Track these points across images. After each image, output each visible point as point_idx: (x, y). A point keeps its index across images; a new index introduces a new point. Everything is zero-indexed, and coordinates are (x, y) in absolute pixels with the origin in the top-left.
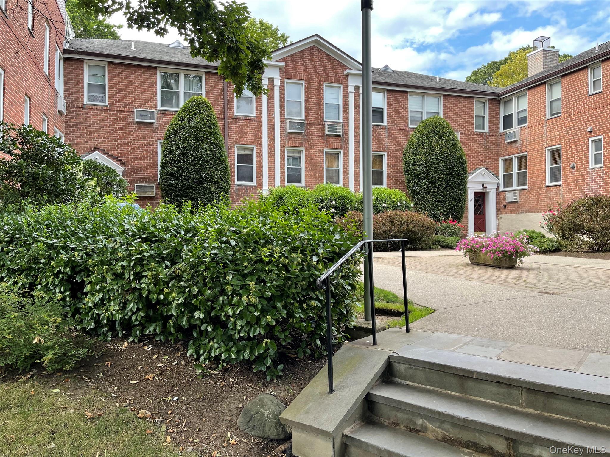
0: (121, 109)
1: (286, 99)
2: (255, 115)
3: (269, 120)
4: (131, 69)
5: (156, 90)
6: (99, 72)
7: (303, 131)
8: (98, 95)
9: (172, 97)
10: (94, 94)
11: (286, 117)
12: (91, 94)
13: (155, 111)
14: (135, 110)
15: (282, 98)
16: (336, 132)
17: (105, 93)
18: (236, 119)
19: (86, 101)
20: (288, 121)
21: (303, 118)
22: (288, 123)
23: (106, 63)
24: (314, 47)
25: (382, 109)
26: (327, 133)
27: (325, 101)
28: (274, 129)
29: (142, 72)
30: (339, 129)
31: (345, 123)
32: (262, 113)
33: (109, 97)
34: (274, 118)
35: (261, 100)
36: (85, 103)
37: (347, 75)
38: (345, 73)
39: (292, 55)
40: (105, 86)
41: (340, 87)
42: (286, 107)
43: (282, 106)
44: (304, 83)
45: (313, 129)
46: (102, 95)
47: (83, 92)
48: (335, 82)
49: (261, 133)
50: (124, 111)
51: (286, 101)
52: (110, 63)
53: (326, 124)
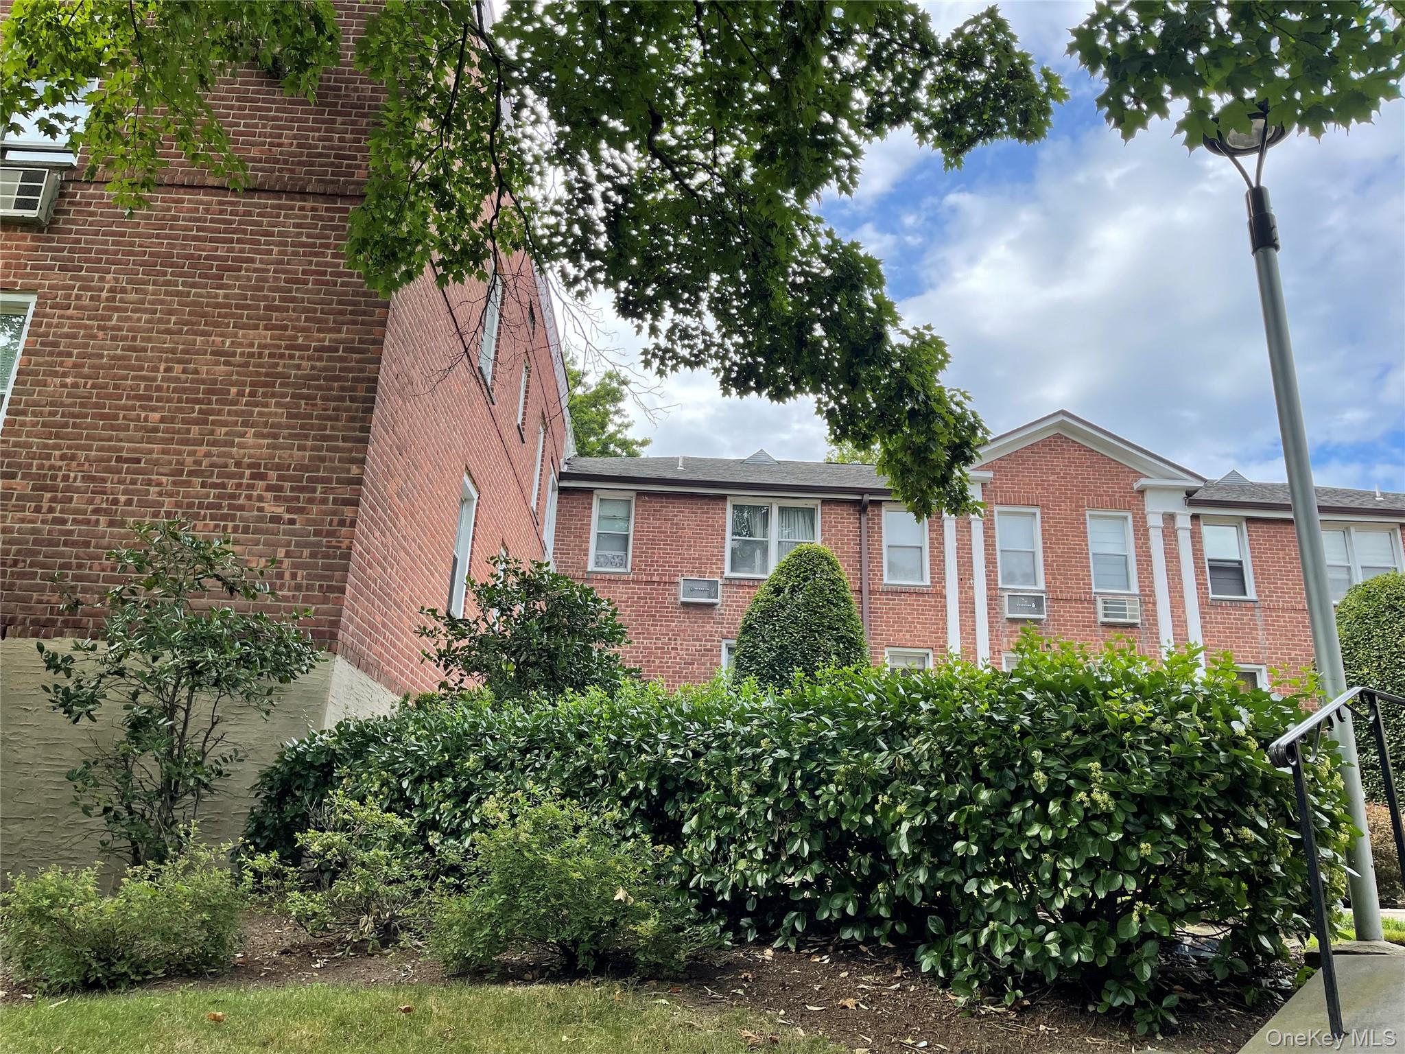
0: (654, 579)
1: (998, 548)
2: (928, 583)
3: (961, 593)
4: (678, 503)
5: (723, 539)
6: (619, 511)
7: (1044, 616)
8: (614, 553)
9: (754, 551)
10: (606, 553)
11: (1000, 586)
12: (601, 552)
13: (720, 581)
14: (681, 580)
15: (989, 546)
16: (1124, 616)
17: (626, 550)
18: (887, 592)
19: (591, 567)
20: (1006, 594)
21: (1042, 586)
22: (1006, 599)
23: (634, 494)
24: (1058, 437)
25: (1240, 563)
26: (1101, 618)
27: (1093, 549)
28: (973, 612)
29: (696, 506)
30: (1131, 610)
31: (1147, 597)
32: (944, 578)
33: (633, 556)
34: (972, 588)
35: (943, 552)
36: (589, 569)
37: (1142, 492)
38: (1136, 486)
39: (1009, 455)
40: (627, 536)
41: (1126, 518)
42: (999, 564)
43: (990, 562)
44: (1038, 511)
45: (1066, 611)
46: (622, 553)
47: (587, 550)
48: (1113, 506)
49: (945, 621)
50: (659, 583)
51: (998, 553)
52: (640, 494)
53: (1099, 599)
